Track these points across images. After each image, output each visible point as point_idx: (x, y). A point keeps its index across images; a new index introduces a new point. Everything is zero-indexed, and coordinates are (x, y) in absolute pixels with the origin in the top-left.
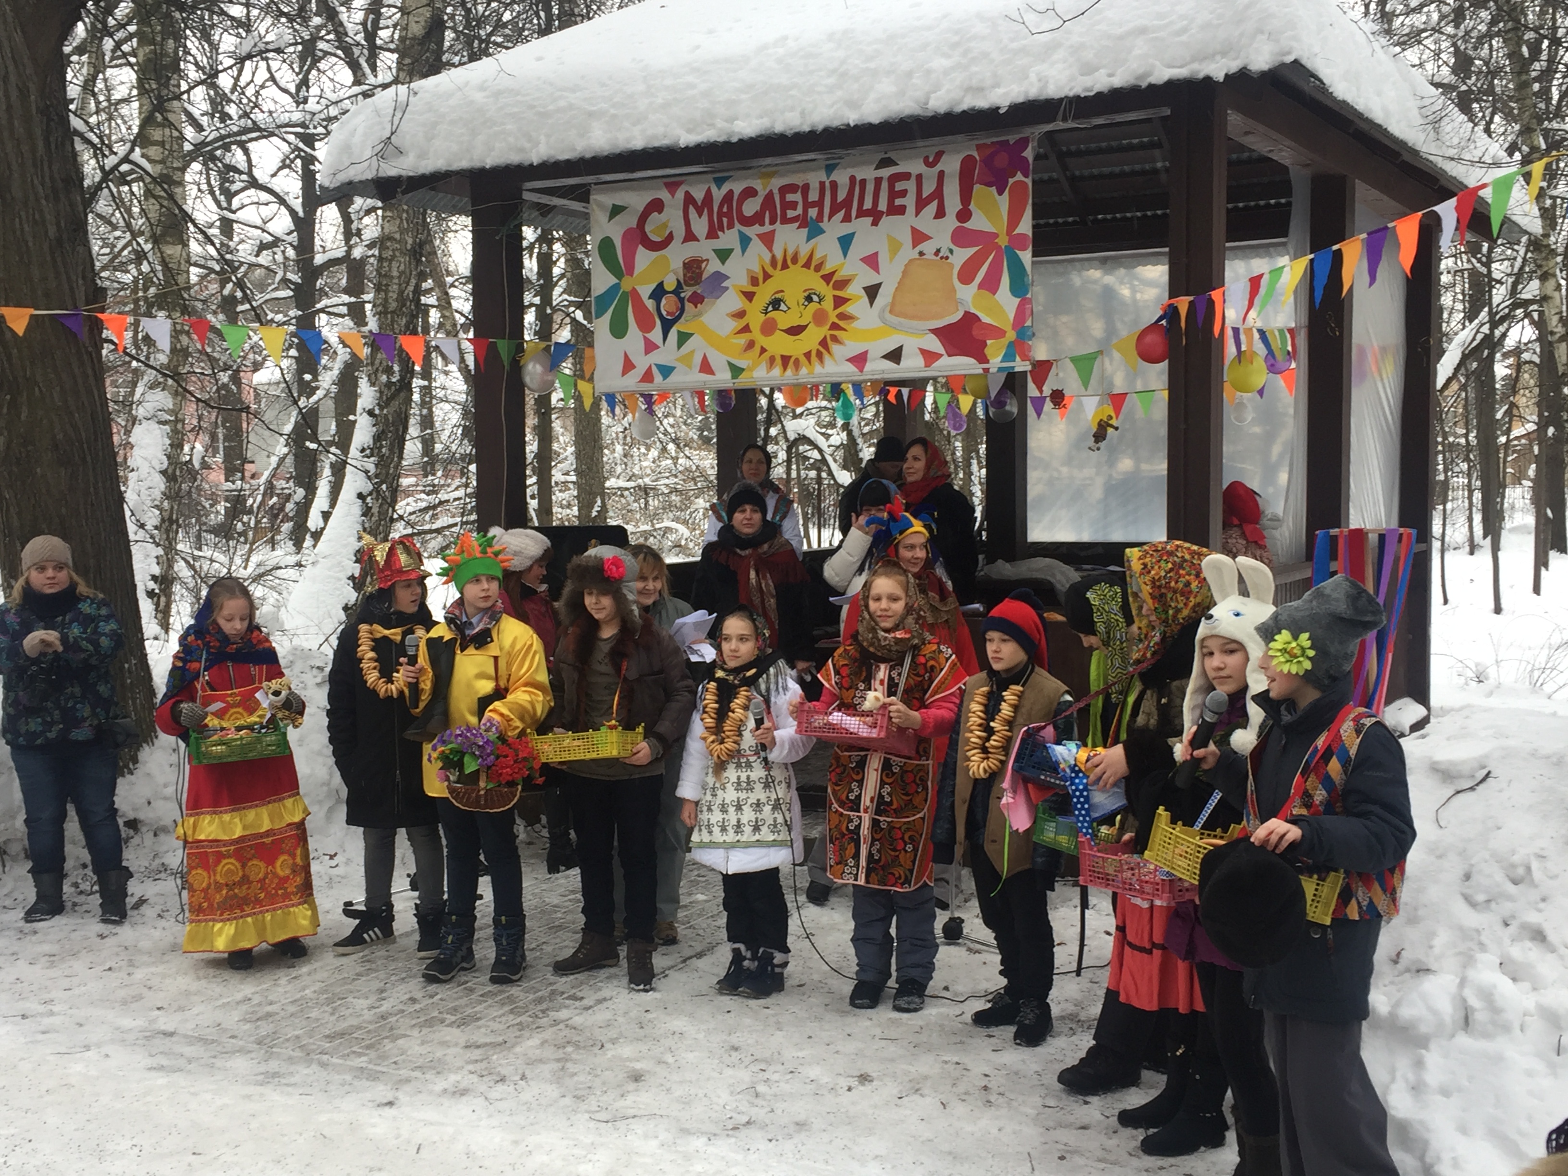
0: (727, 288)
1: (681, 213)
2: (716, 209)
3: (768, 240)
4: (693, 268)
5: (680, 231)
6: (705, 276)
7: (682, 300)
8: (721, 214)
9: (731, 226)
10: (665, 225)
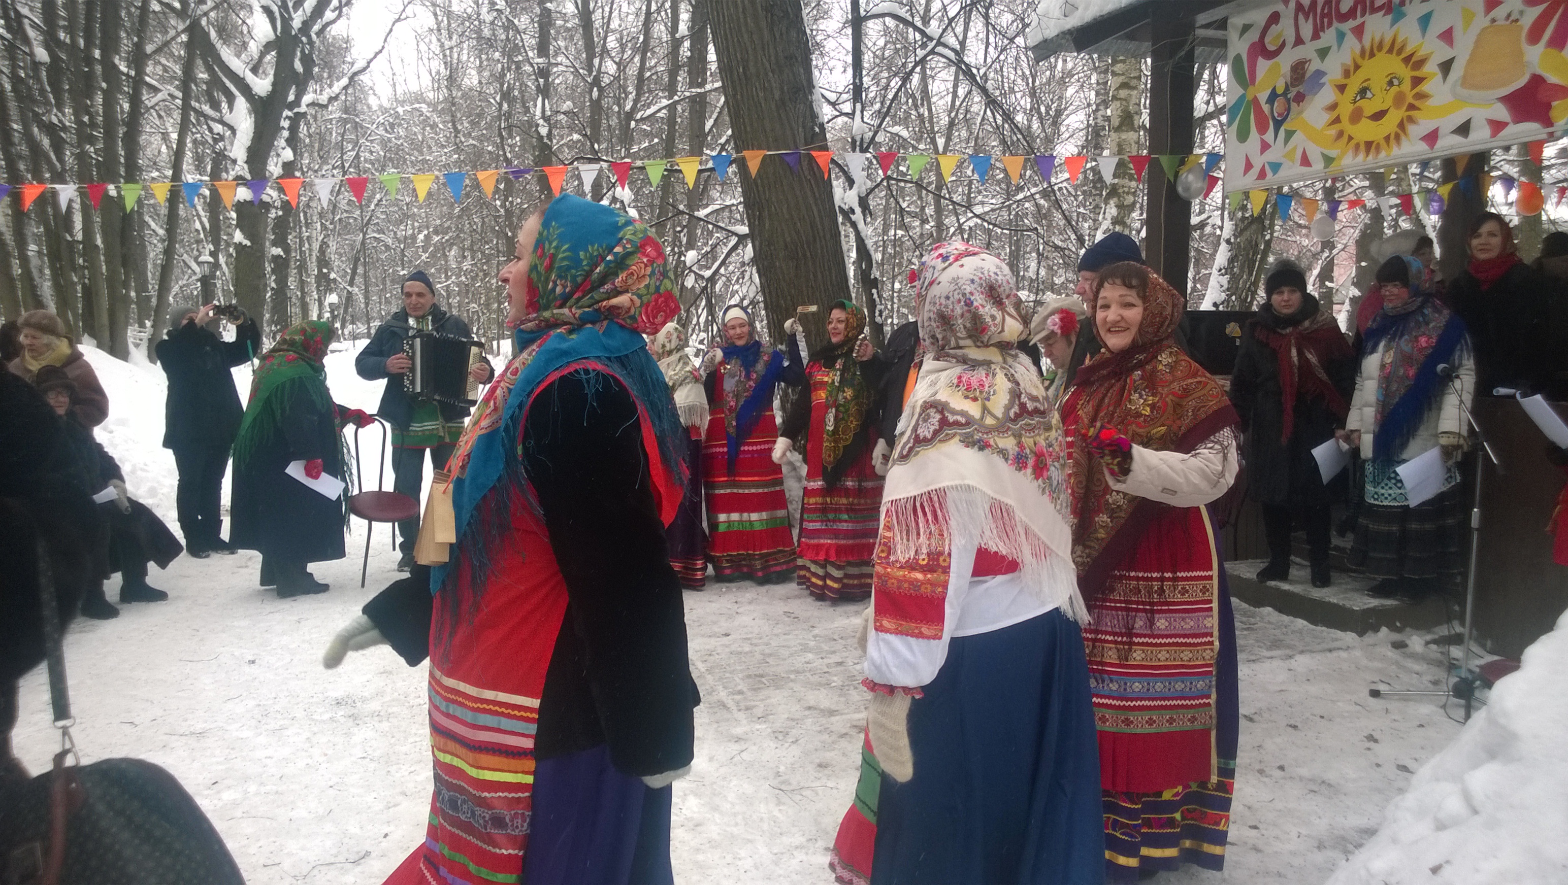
0: (1324, 84)
1: (1292, 22)
2: (1319, 11)
3: (1359, 31)
4: (1299, 69)
5: (1291, 38)
6: (1308, 75)
7: (1288, 101)
8: (1323, 16)
9: (1330, 25)
10: (1279, 36)
